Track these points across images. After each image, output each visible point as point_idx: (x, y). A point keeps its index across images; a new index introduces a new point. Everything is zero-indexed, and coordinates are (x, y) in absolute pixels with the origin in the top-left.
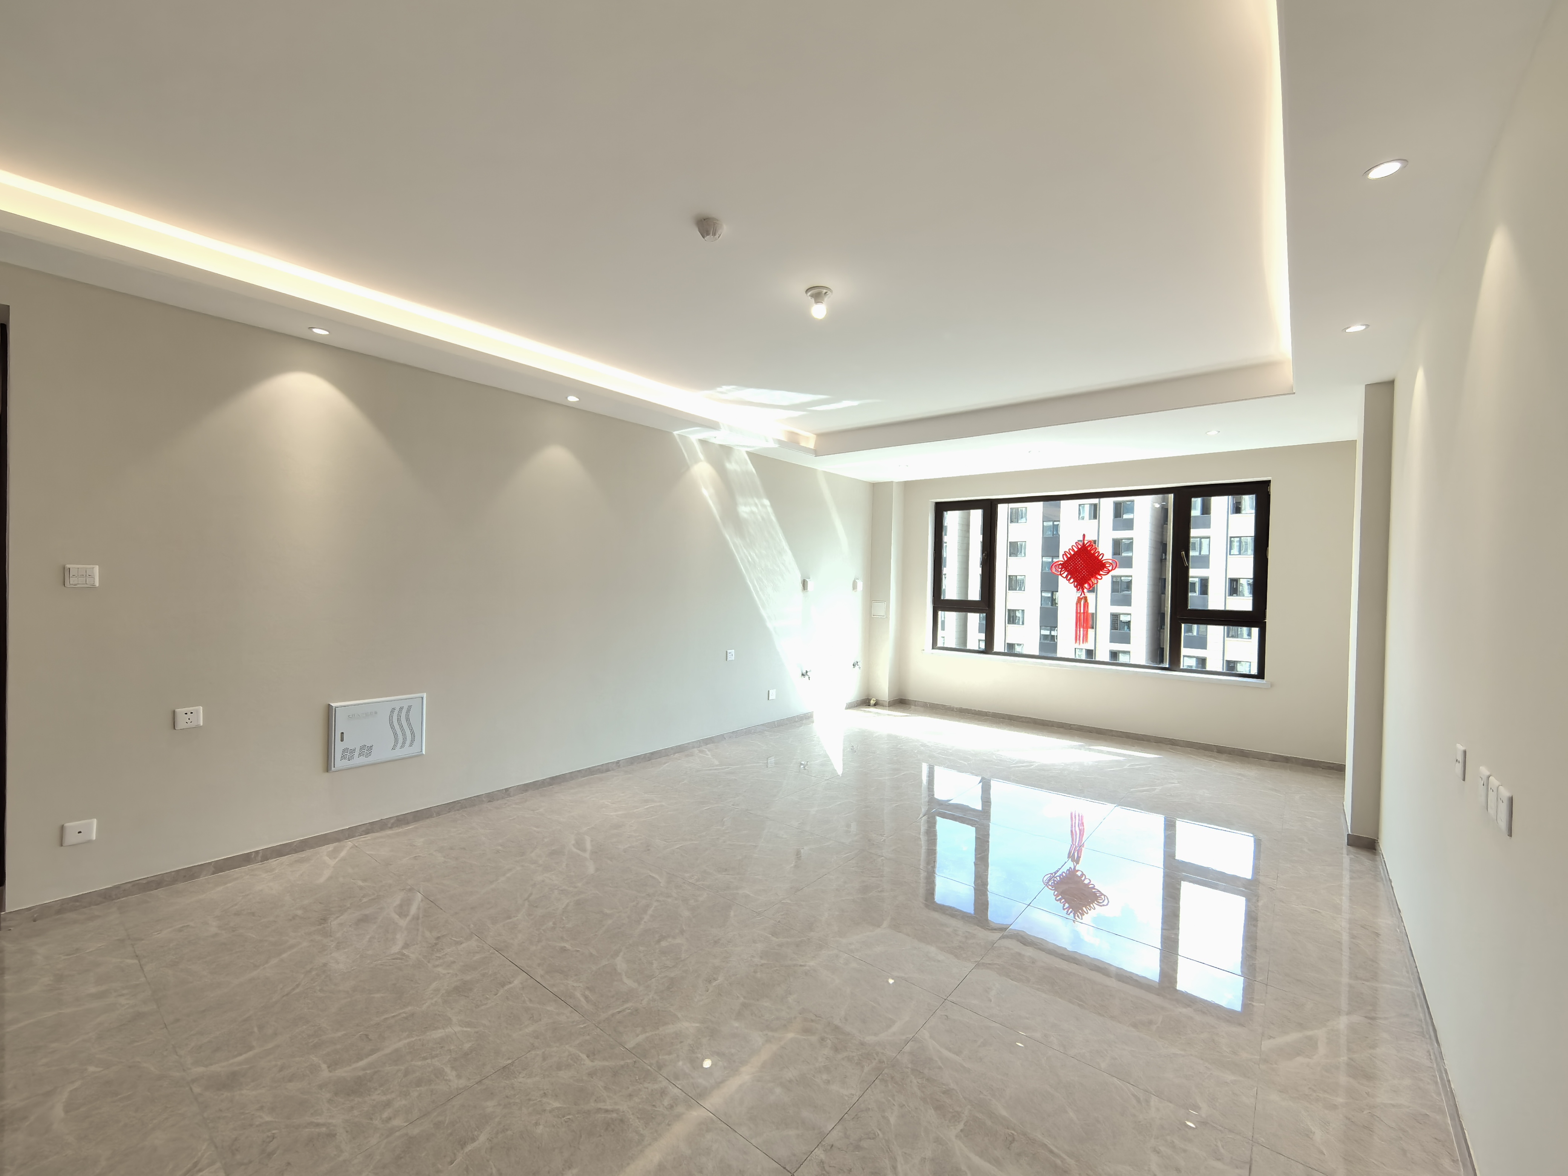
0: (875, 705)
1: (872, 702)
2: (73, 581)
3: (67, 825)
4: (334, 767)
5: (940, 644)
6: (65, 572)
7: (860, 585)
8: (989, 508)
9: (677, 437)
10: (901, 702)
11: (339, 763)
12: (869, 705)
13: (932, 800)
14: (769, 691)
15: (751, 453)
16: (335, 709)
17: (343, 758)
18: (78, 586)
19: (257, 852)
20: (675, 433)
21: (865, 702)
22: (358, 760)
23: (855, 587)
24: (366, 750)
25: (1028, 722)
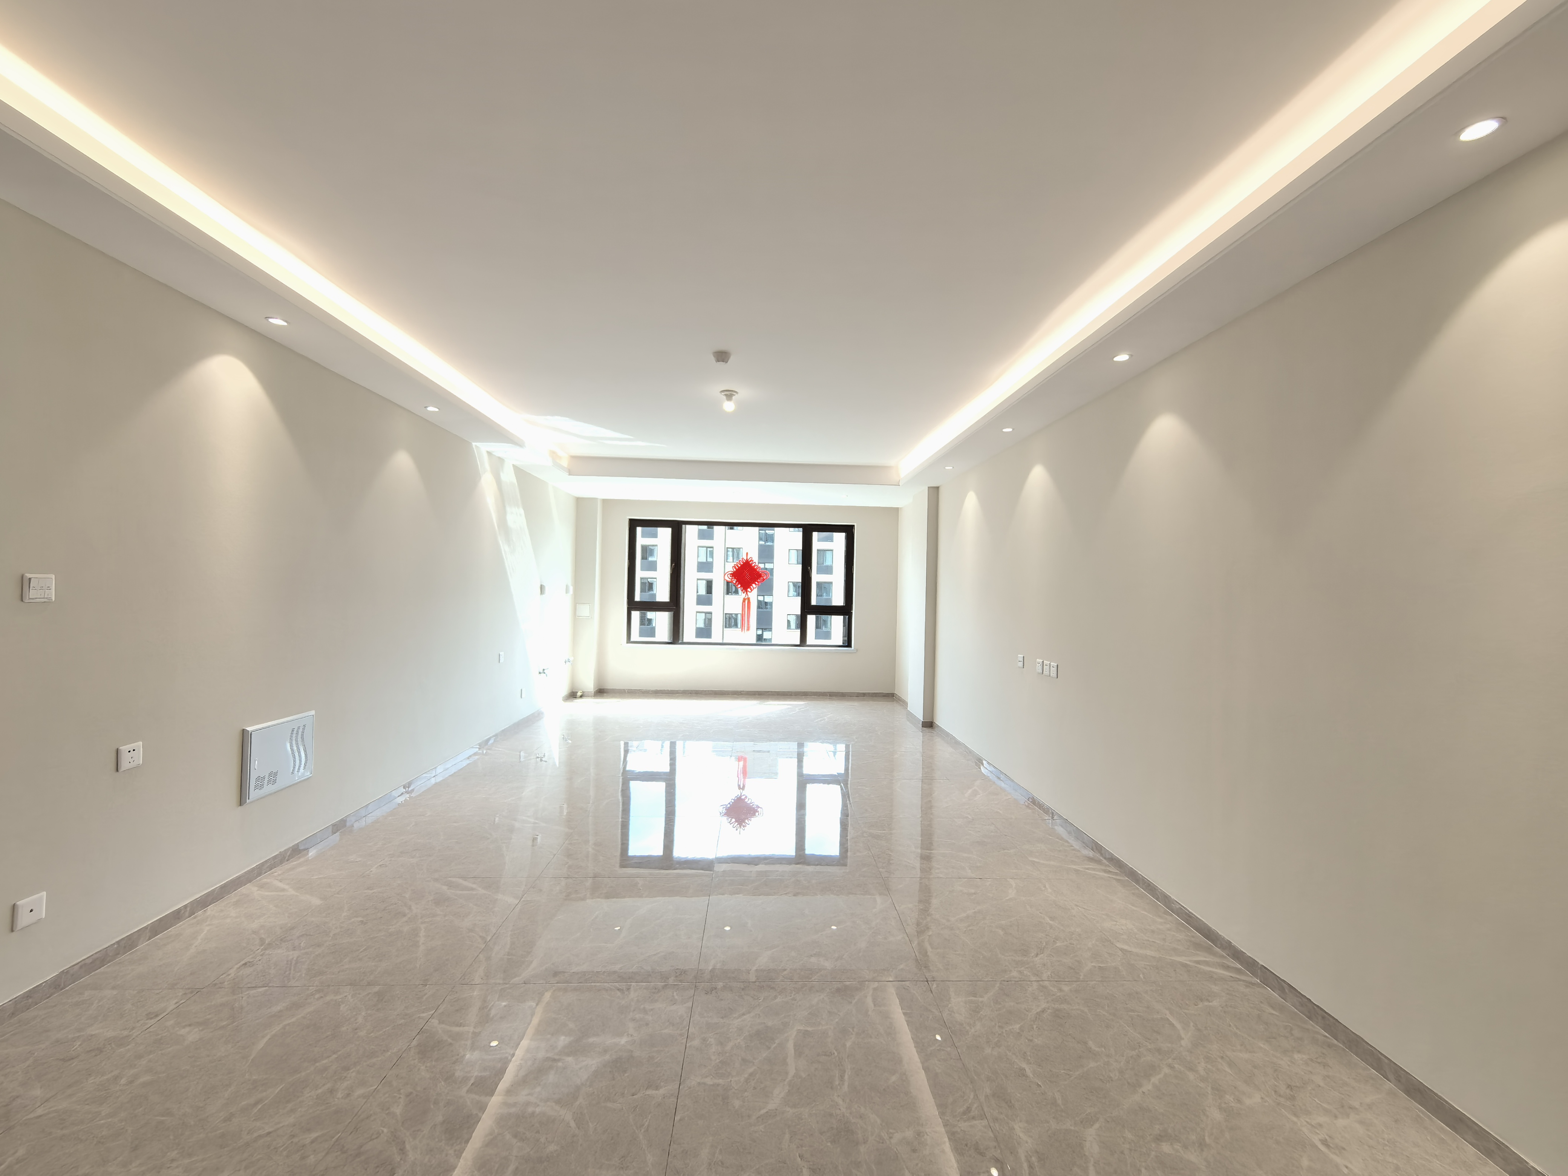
0: (581, 697)
1: (579, 694)
2: (33, 594)
3: (18, 903)
4: (249, 799)
5: (632, 640)
6: (23, 583)
7: (571, 589)
8: (677, 528)
9: (474, 447)
10: (601, 692)
11: (254, 794)
12: (576, 697)
13: (625, 771)
14: (522, 690)
15: (517, 467)
16: (251, 734)
17: (256, 787)
18: (38, 600)
19: (185, 906)
20: (474, 444)
21: (573, 695)
22: (268, 789)
23: (567, 591)
24: (273, 777)
25: (710, 694)
